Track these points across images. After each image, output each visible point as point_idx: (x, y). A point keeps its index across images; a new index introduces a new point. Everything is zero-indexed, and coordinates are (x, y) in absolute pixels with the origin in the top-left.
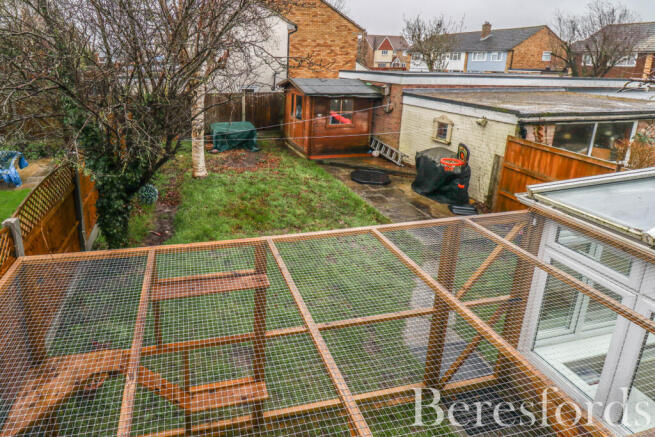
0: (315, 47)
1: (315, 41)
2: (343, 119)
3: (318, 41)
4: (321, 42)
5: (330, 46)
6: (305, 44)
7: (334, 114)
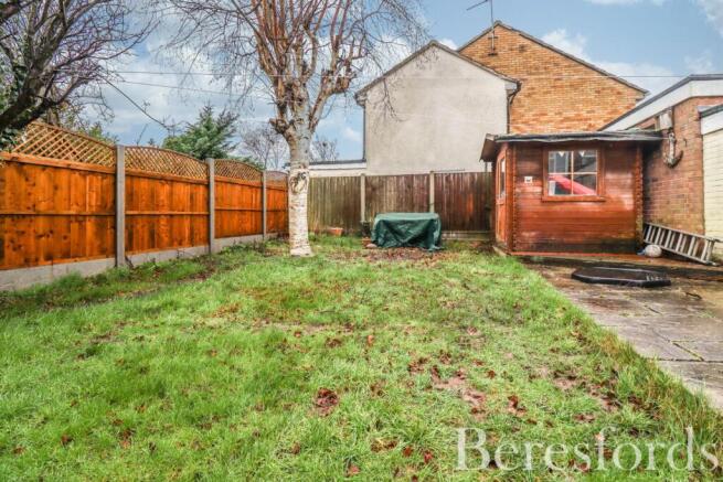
0: (562, 121)
1: (560, 113)
2: (578, 186)
3: (565, 114)
4: (572, 114)
5: (586, 120)
6: (543, 119)
7: (557, 176)
